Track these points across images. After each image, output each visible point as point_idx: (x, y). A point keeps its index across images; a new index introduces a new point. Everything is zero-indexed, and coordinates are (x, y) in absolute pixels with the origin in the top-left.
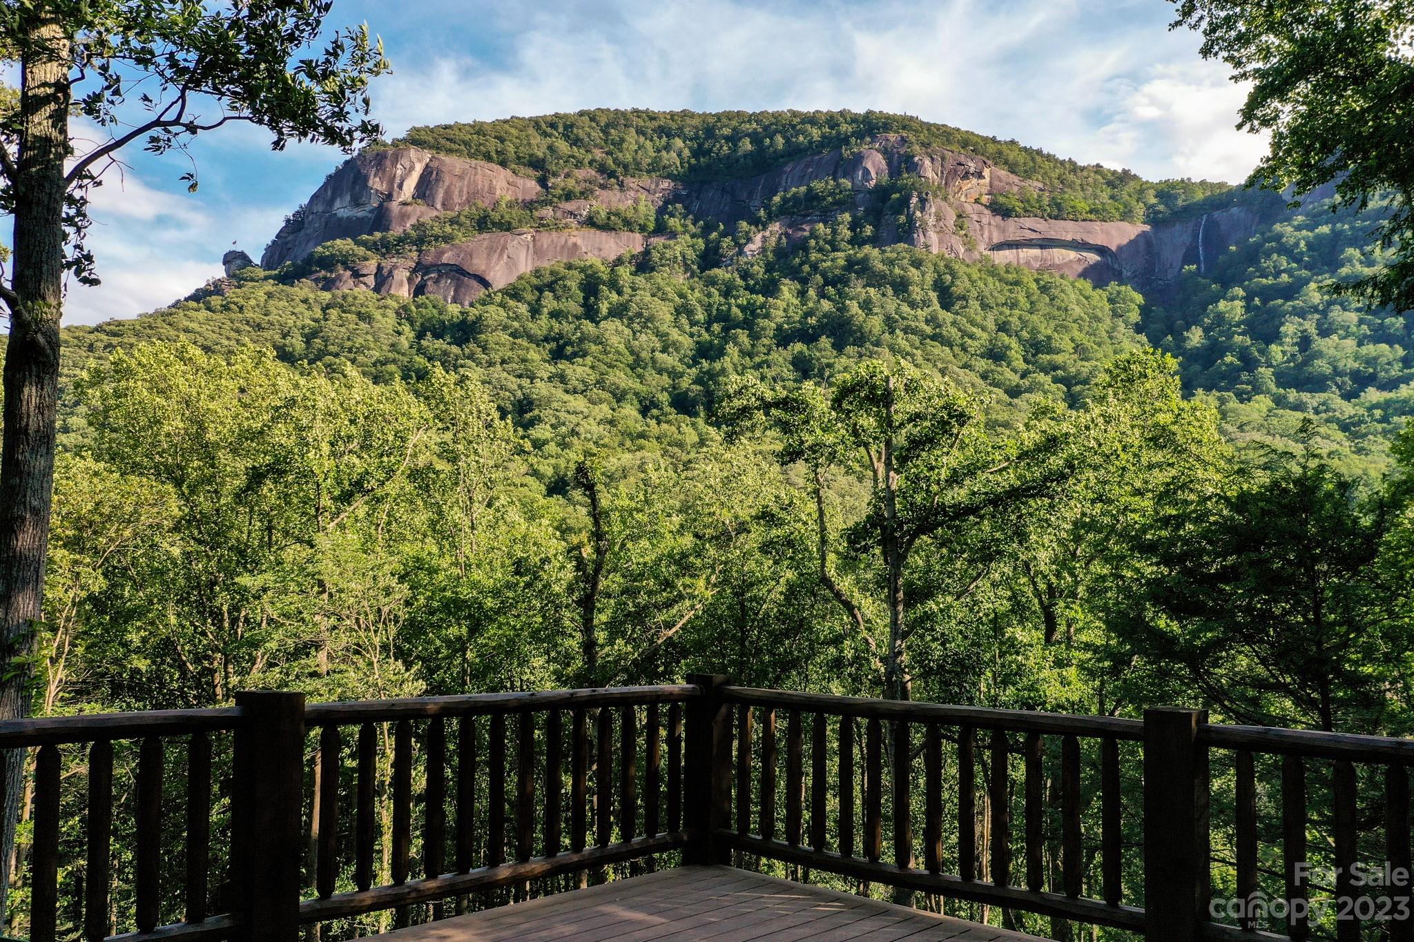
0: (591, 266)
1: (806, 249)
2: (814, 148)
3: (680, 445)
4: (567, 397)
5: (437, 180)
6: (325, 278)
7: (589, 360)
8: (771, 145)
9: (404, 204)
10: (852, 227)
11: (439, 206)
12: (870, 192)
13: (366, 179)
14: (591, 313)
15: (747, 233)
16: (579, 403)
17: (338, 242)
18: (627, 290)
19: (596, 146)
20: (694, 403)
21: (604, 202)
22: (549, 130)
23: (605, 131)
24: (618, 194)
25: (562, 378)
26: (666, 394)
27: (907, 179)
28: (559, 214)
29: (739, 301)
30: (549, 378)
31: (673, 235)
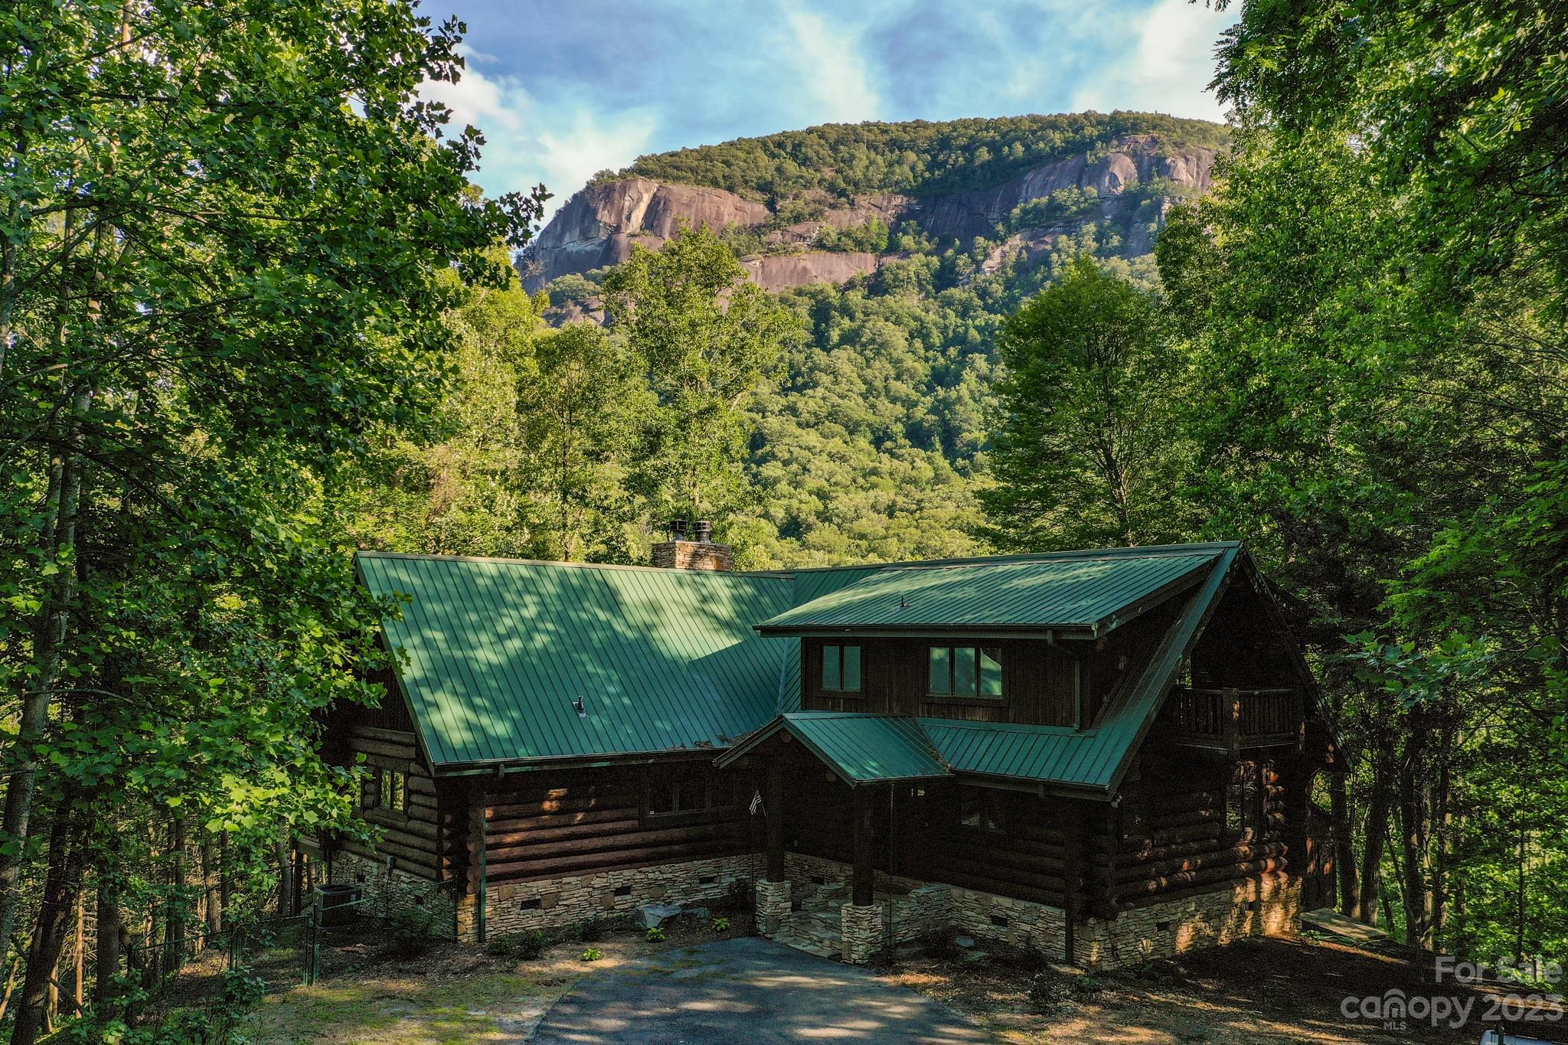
0: (822, 291)
1: (1048, 264)
2: (1057, 155)
3: (914, 481)
4: (799, 431)
5: (665, 210)
6: (556, 314)
7: (820, 391)
8: (1010, 154)
9: (633, 235)
10: (1098, 239)
11: (667, 236)
12: (1118, 198)
13: (595, 212)
14: (820, 340)
15: (985, 249)
16: (812, 437)
17: (568, 277)
18: (859, 315)
19: (825, 164)
20: (929, 434)
21: (830, 225)
22: (776, 151)
23: (834, 148)
24: (849, 213)
25: (793, 410)
26: (900, 425)
27: (1158, 184)
28: (788, 238)
29: (977, 322)
30: (780, 412)
31: (907, 254)
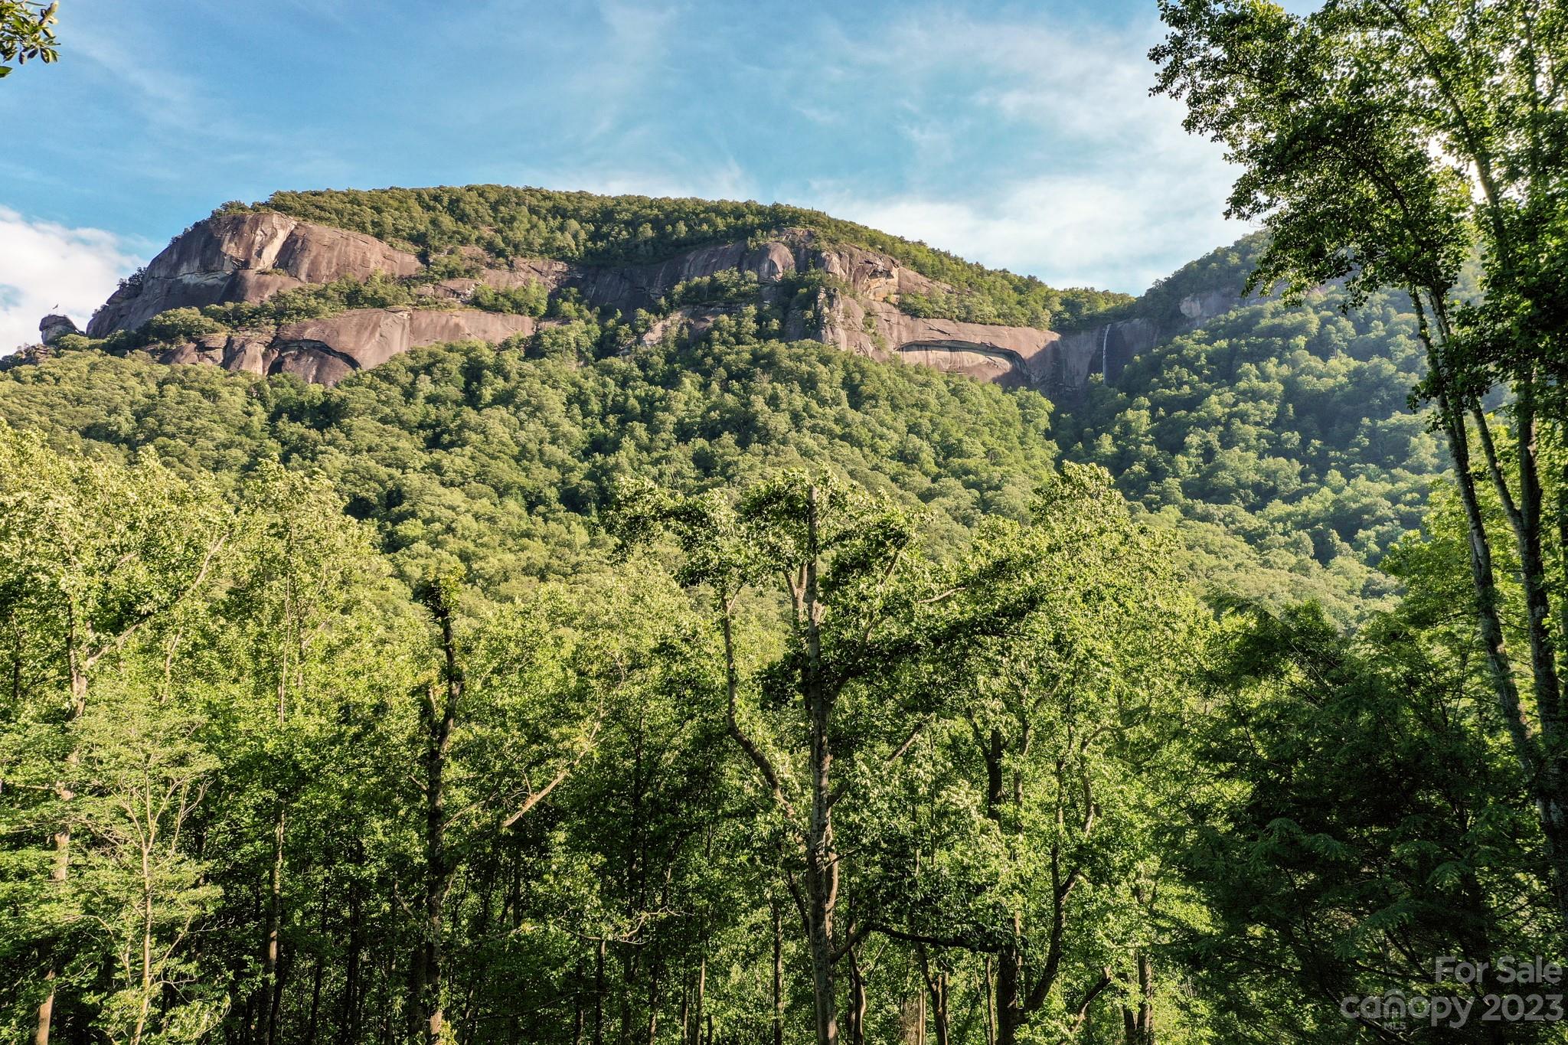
0: (474, 349)
1: (709, 341)
2: (717, 238)
3: (569, 545)
4: (441, 490)
5: (303, 249)
6: (163, 350)
7: (468, 450)
8: (674, 232)
9: (263, 273)
10: (759, 320)
11: (303, 277)
12: (777, 285)
13: (220, 243)
14: (472, 399)
15: (647, 321)
16: (456, 497)
17: (182, 310)
18: (514, 375)
19: (483, 222)
20: (585, 499)
21: (492, 281)
22: (432, 203)
23: (494, 208)
24: (507, 274)
25: (437, 468)
26: (554, 489)
27: (814, 274)
28: (440, 292)
29: (637, 392)
30: (423, 468)
31: (566, 320)
